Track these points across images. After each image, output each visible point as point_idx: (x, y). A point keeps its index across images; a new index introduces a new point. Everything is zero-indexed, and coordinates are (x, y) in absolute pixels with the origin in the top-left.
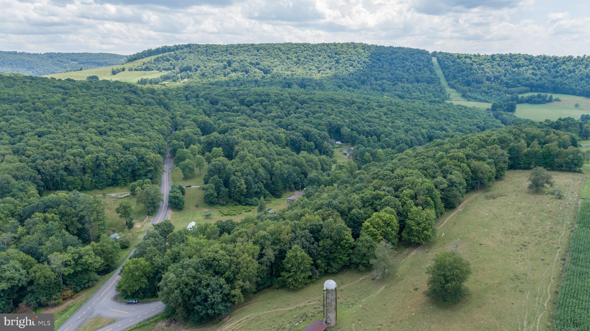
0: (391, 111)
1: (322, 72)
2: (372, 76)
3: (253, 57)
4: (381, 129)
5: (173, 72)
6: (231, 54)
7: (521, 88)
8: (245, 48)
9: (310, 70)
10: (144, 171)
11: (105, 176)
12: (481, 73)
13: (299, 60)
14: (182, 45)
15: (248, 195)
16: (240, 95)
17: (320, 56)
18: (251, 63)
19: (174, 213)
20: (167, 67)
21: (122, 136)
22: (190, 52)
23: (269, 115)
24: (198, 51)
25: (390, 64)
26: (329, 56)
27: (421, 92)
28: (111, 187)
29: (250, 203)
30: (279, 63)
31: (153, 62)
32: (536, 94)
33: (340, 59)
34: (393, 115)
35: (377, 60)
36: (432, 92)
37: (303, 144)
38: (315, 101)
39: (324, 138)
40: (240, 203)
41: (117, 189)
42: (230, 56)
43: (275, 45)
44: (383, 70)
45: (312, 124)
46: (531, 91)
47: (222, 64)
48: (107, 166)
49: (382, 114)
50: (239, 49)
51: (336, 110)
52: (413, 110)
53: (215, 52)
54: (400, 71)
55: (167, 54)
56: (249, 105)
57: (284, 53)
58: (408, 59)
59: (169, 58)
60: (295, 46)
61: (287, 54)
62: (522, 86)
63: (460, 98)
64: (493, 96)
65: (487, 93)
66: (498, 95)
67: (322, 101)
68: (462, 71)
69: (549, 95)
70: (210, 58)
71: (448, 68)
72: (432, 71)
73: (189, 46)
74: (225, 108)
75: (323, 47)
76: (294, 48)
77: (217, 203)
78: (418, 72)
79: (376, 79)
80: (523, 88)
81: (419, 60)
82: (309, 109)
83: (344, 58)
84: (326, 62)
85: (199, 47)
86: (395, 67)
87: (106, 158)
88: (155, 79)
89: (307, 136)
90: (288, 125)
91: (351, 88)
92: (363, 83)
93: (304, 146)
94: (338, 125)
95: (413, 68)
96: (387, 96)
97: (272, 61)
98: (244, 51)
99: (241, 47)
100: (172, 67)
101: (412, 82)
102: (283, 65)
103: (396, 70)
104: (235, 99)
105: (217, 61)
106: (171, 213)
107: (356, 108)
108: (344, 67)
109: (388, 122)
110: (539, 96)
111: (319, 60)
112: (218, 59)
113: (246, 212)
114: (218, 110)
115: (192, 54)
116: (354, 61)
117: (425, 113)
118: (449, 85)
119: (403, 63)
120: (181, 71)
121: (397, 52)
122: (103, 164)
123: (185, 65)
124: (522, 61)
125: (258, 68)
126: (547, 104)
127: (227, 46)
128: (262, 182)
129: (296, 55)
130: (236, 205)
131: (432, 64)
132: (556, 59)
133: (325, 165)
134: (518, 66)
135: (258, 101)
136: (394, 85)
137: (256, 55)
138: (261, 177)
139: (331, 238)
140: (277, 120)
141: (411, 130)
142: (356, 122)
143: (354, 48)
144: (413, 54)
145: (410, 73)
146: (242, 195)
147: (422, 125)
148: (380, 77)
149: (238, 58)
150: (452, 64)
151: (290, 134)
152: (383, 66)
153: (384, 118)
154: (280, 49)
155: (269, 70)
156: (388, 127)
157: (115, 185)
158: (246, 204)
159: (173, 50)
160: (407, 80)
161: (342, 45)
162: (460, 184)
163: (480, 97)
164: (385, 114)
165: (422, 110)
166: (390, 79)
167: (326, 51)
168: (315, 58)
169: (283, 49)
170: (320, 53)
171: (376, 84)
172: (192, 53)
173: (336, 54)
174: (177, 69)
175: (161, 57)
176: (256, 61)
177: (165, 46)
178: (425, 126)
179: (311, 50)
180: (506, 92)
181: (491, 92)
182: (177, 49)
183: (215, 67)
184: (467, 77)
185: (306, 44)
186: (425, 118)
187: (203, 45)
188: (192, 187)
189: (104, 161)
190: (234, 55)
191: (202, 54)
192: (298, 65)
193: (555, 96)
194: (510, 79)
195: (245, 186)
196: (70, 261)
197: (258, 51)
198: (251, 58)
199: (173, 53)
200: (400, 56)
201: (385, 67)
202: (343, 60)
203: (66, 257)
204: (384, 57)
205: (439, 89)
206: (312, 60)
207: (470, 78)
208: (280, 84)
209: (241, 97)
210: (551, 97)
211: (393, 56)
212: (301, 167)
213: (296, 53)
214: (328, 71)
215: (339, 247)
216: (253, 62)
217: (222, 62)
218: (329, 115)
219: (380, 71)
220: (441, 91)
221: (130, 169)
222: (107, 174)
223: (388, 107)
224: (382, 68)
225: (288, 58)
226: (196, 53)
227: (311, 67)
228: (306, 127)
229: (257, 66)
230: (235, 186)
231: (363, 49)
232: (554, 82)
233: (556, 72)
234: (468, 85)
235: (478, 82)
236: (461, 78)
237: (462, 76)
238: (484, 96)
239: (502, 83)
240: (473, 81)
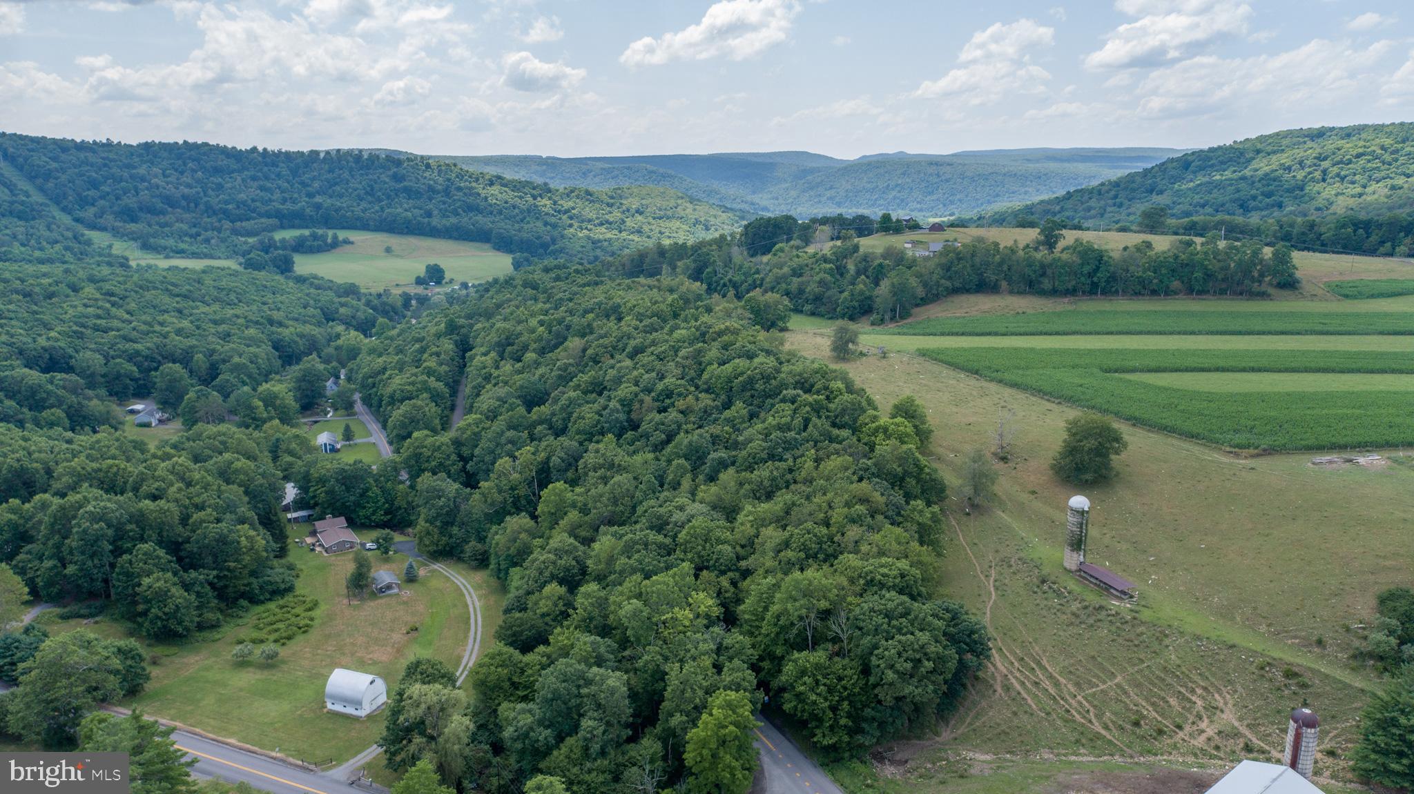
7: (263, 220)
12: (147, 189)
32: (307, 232)
40: (251, 599)
46: (282, 227)
62: (261, 215)
63: (142, 253)
64: (213, 241)
65: (191, 236)
68: (94, 185)
69: (330, 233)
71: (48, 176)
80: (267, 221)
110: (314, 237)
118: (79, 221)
124: (223, 162)
126: (334, 251)
130: (249, 609)
132: (288, 156)
134: (217, 171)
150: (54, 165)
158: (270, 596)
163: (182, 246)
180: (236, 232)
181: (198, 234)
184: (118, 198)
193: (342, 235)
194: (227, 203)
205: (67, 234)
207: (130, 201)
210: (335, 237)
220: (76, 238)
230: (235, 553)
232: (318, 207)
233: (303, 184)
234: (134, 220)
235: (151, 210)
236: (102, 202)
237: (102, 197)
238: (191, 244)
239: (210, 211)
240: (141, 209)
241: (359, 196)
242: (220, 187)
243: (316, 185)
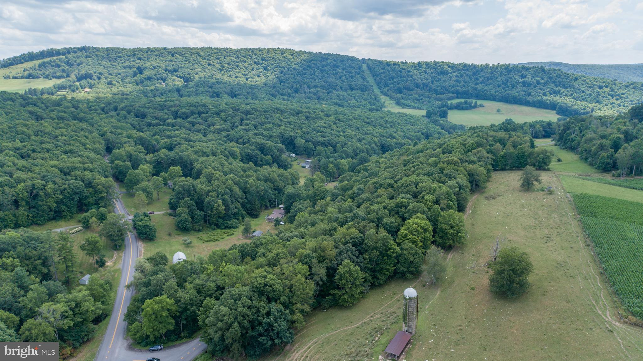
0: (339, 120)
1: (250, 79)
2: (304, 83)
3: (168, 62)
4: (336, 139)
5: (69, 81)
6: (140, 59)
7: (449, 95)
8: (157, 53)
9: (236, 77)
10: (94, 198)
11: (46, 208)
12: (411, 80)
13: (223, 66)
14: (75, 48)
15: (226, 217)
16: (171, 106)
17: (245, 62)
18: (166, 70)
19: (145, 245)
20: (58, 74)
21: (51, 159)
22: (87, 57)
23: (212, 128)
24: (97, 55)
25: (322, 71)
26: (255, 62)
27: (356, 100)
28: (54, 221)
29: (230, 226)
30: (200, 70)
31: (37, 68)
32: (463, 100)
33: (268, 66)
34: (342, 124)
35: (308, 67)
36: (367, 100)
37: (259, 159)
38: (260, 111)
39: (281, 151)
40: (218, 226)
41: (62, 223)
42: (139, 61)
43: (191, 49)
44: (316, 78)
45: (264, 136)
46: (457, 98)
47: (131, 71)
48: (47, 195)
49: (331, 123)
50: (149, 53)
51: (285, 120)
52: (360, 119)
53: (120, 57)
54: (332, 78)
55: (55, 58)
56: (185, 117)
57: (204, 59)
58: (339, 66)
59: (60, 63)
60: (215, 51)
61: (208, 60)
62: (449, 92)
63: (394, 106)
64: (425, 103)
65: (419, 100)
66: (429, 102)
67: (267, 112)
68: (393, 78)
69: (474, 101)
70: (114, 64)
71: (379, 75)
72: (364, 79)
73: (83, 49)
74: (157, 121)
75: (248, 53)
76: (215, 53)
77: (191, 230)
78: (350, 79)
79: (309, 87)
80: (451, 95)
81: (350, 67)
82: (256, 120)
83: (272, 65)
84: (253, 69)
85: (98, 51)
86: (327, 74)
87: (45, 186)
88: (48, 89)
89: (262, 149)
90: (238, 139)
91: (285, 97)
92: (296, 91)
93: (261, 161)
94: (291, 136)
95: (345, 75)
96: (325, 104)
97: (191, 68)
98: (156, 56)
99: (152, 51)
100: (65, 75)
101: (346, 90)
102: (205, 72)
103: (328, 77)
104: (166, 111)
105: (125, 68)
106: (143, 245)
107: (304, 118)
108: (273, 74)
109: (339, 132)
110: (466, 103)
111: (245, 67)
112: (124, 65)
113: (228, 236)
114: (149, 125)
115: (90, 59)
116: (283, 67)
117: (372, 121)
118: (382, 92)
119: (335, 70)
120: (79, 80)
121: (327, 59)
122: (41, 193)
123: (83, 72)
124: (446, 69)
125: (177, 76)
126: (473, 110)
127: (134, 50)
128: (238, 202)
129: (218, 61)
130: (214, 229)
131: (363, 71)
132: (474, 66)
133: (294, 179)
134: (443, 73)
135: (195, 113)
136: (328, 93)
137: (171, 61)
138: (237, 196)
139: (376, 248)
140: (224, 133)
141: (364, 139)
142: (308, 133)
143: (282, 54)
144: (343, 61)
145: (343, 81)
146: (219, 217)
147: (373, 133)
148: (313, 84)
149: (149, 63)
150: (382, 71)
151: (243, 148)
152: (314, 73)
153: (334, 127)
154: (198, 54)
155: (190, 78)
156: (341, 137)
157: (57, 218)
158: (225, 228)
159: (64, 54)
160: (341, 88)
161: (268, 51)
162: (467, 187)
163: (413, 104)
164: (335, 123)
165: (368, 118)
166: (324, 86)
167: (251, 57)
168: (240, 65)
169: (202, 54)
170: (245, 59)
171: (310, 93)
172: (90, 57)
173: (263, 60)
174: (73, 77)
175: (48, 62)
176: (173, 68)
177: (52, 49)
178: (376, 135)
179: (235, 56)
180: (436, 99)
181: (422, 99)
182: (69, 53)
183: (122, 75)
184: (398, 84)
185: (227, 49)
186: (372, 127)
187: (102, 48)
188: (155, 213)
189: (42, 190)
190: (144, 60)
191: (103, 58)
192: (222, 72)
193: (479, 102)
194: (438, 86)
195: (224, 207)
196: (66, 312)
197: (173, 56)
198: (166, 63)
199: (64, 57)
200: (331, 63)
201: (316, 74)
202: (272, 67)
203: (61, 307)
204: (314, 64)
205: (373, 97)
206: (237, 66)
207: (402, 85)
208: (207, 93)
209: (173, 109)
210: (476, 103)
211: (324, 63)
212: (273, 183)
213: (218, 59)
214: (257, 78)
215: (385, 258)
216: (169, 68)
217: (130, 68)
218: (279, 126)
219: (312, 79)
220: (375, 99)
221: (76, 198)
222: (47, 205)
223: (336, 116)
224: (314, 75)
225: (209, 65)
226: (95, 57)
227: (237, 75)
228: (259, 140)
229: (176, 74)
230: (212, 209)
231: (291, 55)
232: (476, 89)
233: (477, 79)
234: (400, 92)
235: (409, 89)
236: (392, 86)
237: (393, 84)
238: (416, 103)
239: (430, 90)
240: (404, 88)
241: (498, 85)
242: (440, 79)
243: (481, 79)
